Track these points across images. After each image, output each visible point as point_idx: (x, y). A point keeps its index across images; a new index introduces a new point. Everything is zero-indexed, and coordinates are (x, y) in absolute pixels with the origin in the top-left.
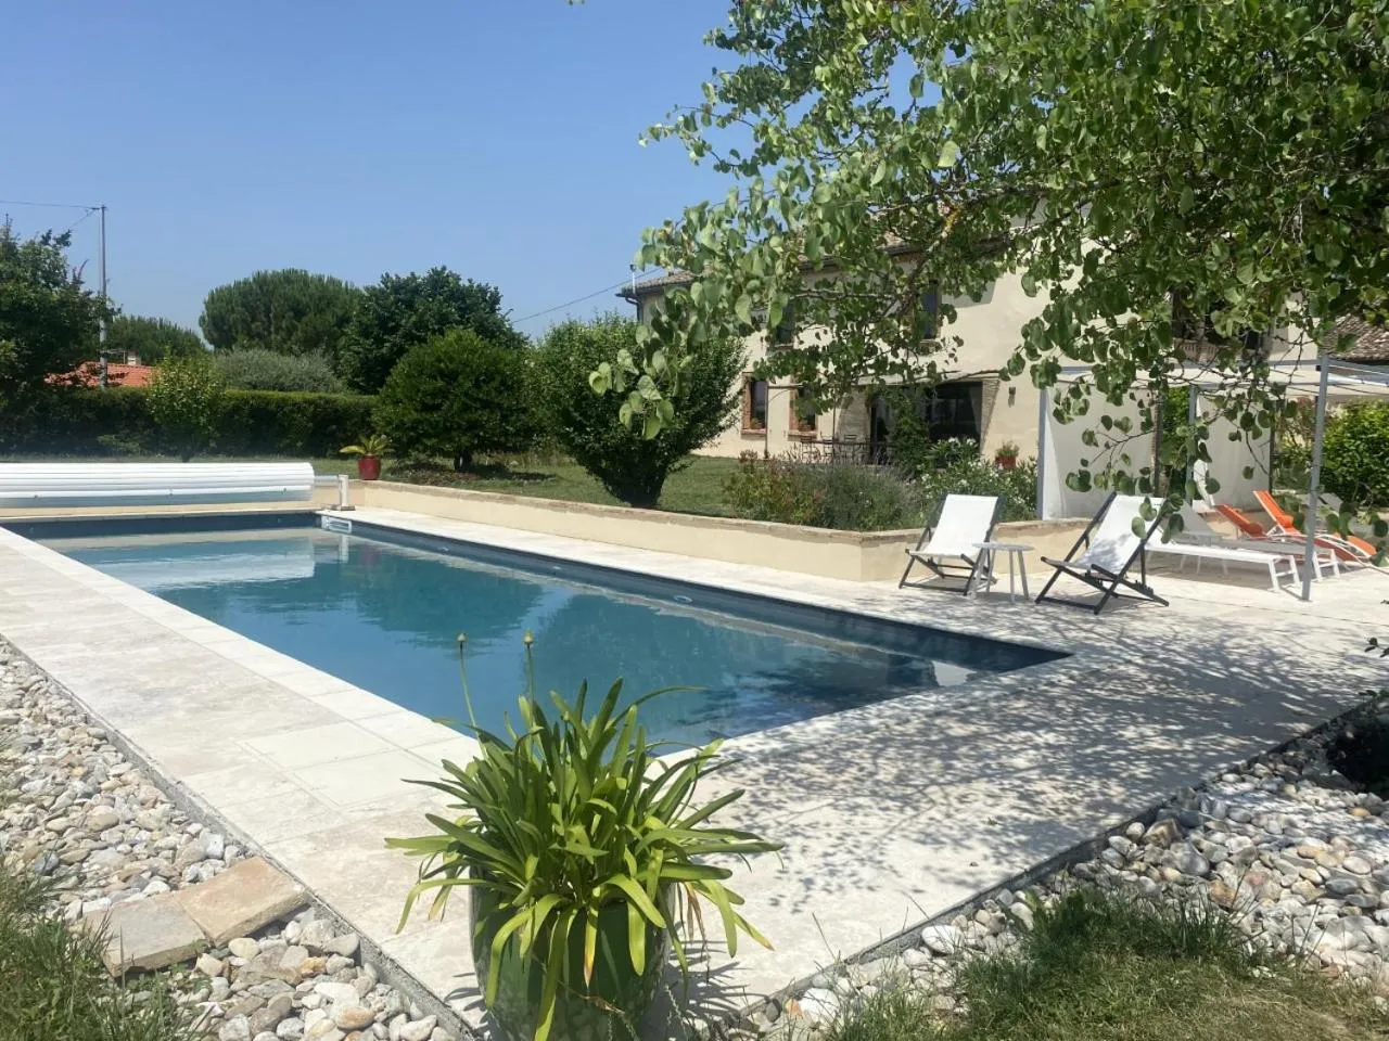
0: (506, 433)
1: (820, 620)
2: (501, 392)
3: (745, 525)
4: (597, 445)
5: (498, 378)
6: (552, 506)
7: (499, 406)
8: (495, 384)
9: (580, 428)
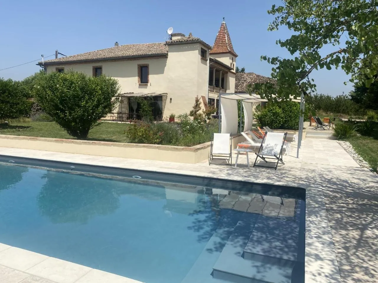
0: (12, 112)
1: (200, 181)
2: (9, 97)
3: (147, 146)
4: (70, 117)
5: (7, 92)
6: (56, 141)
7: (8, 102)
8: (7, 94)
9: (63, 111)
